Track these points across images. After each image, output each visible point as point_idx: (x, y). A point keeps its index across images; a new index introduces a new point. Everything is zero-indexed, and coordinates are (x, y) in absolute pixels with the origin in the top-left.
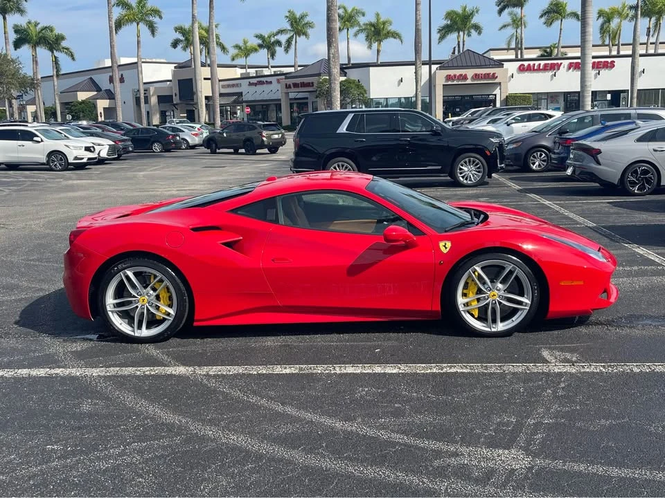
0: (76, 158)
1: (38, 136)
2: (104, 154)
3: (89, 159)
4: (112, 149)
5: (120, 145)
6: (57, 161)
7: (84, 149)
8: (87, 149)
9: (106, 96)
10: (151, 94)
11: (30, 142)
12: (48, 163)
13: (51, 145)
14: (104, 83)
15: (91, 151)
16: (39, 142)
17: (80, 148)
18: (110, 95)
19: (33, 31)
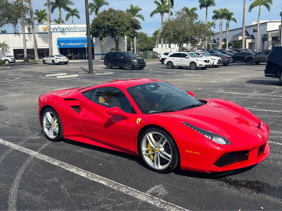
0: (200, 65)
1: (187, 56)
2: (216, 63)
3: (205, 65)
4: (219, 61)
5: (226, 60)
6: (193, 66)
7: (204, 61)
8: (205, 61)
9: (251, 38)
10: (269, 36)
11: (185, 58)
12: (190, 67)
13: (192, 59)
14: (251, 32)
15: (207, 62)
16: (187, 58)
17: (202, 61)
18: (253, 37)
19: (220, 13)
